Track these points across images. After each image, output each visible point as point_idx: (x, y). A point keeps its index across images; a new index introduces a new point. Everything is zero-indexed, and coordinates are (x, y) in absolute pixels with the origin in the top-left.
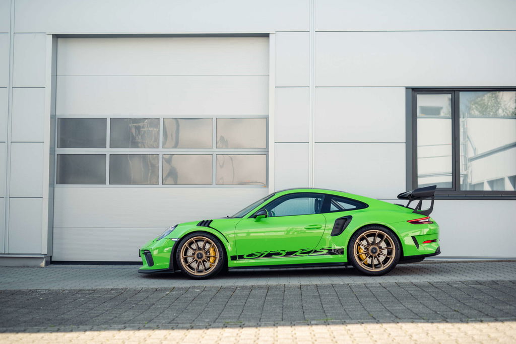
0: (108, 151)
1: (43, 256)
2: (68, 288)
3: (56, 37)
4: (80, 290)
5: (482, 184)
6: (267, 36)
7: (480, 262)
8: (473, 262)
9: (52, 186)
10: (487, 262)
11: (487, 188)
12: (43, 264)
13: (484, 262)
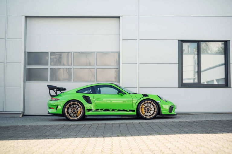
0: (49, 67)
1: (21, 113)
2: (39, 125)
3: (26, 17)
4: (45, 125)
5: (213, 81)
6: (119, 17)
7: (210, 114)
8: (207, 114)
9: (24, 82)
10: (213, 114)
11: (215, 83)
12: (21, 116)
13: (212, 114)
